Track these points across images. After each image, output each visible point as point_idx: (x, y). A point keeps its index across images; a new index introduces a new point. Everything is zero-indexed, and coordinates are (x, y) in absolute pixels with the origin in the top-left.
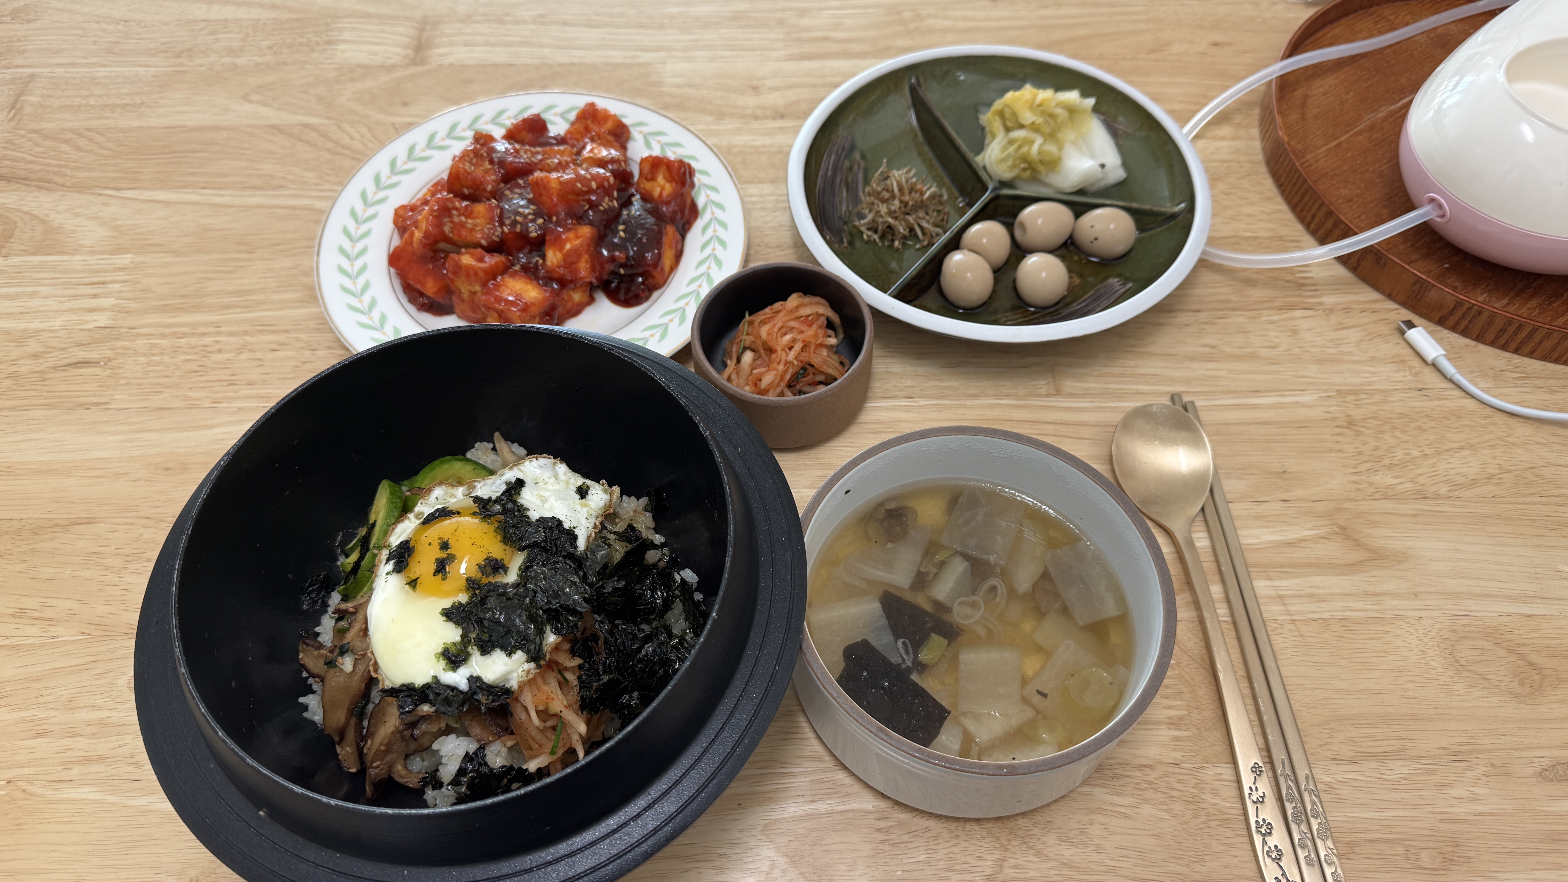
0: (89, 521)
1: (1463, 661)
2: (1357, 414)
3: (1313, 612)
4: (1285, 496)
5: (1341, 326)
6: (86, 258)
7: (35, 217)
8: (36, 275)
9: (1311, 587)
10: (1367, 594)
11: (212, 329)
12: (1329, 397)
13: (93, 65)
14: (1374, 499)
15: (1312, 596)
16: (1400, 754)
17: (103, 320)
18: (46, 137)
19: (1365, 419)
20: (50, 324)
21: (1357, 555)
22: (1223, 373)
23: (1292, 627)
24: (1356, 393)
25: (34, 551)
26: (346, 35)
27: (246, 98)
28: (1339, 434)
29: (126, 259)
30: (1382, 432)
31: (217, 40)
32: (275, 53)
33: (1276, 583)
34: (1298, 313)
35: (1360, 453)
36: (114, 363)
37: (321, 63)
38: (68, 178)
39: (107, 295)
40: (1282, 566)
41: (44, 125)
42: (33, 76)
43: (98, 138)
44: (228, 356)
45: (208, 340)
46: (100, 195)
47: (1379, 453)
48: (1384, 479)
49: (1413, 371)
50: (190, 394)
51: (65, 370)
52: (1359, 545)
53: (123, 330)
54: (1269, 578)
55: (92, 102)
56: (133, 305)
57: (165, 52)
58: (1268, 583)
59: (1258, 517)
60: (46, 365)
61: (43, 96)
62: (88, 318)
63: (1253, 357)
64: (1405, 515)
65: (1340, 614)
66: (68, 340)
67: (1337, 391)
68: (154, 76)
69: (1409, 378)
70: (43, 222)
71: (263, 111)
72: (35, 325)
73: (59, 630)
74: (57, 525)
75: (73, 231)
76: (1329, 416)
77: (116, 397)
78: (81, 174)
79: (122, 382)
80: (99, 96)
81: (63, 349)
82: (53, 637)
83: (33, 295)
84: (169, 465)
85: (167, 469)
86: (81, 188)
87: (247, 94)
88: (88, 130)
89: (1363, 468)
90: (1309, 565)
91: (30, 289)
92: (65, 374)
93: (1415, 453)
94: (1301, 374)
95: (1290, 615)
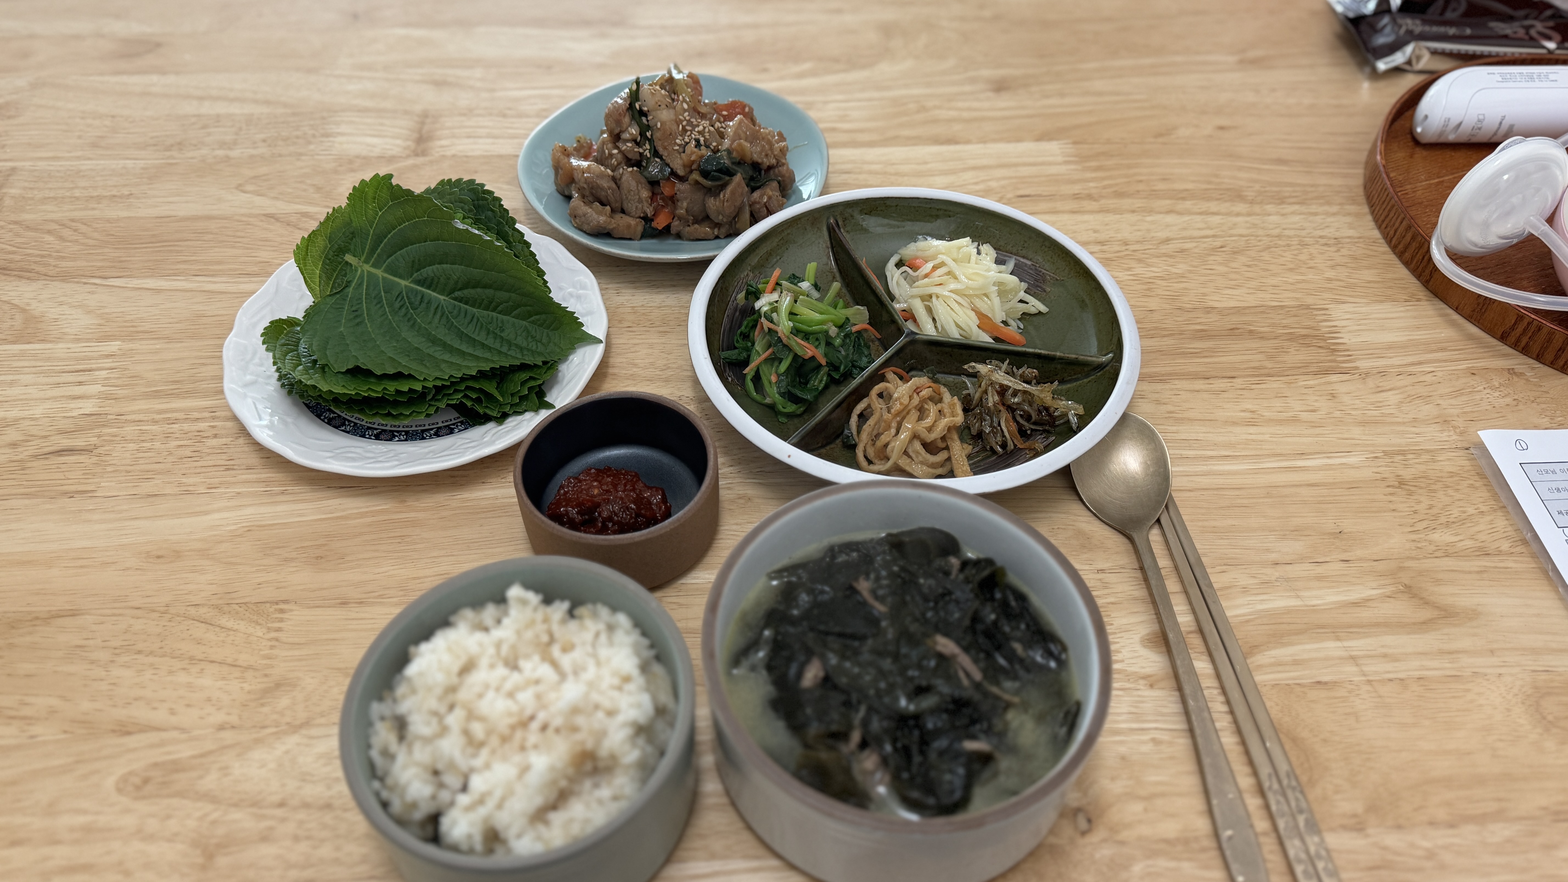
0: (74, 613)
1: (1550, 718)
2: (1407, 474)
3: (1389, 672)
4: (1344, 556)
5: (1380, 389)
6: (70, 345)
7: (16, 306)
8: (15, 364)
9: (1383, 646)
10: (1442, 652)
11: (207, 415)
12: (1376, 457)
13: (78, 158)
14: (1436, 557)
15: (1385, 656)
16: (1499, 816)
17: (88, 407)
18: (28, 228)
19: (1415, 478)
20: (31, 412)
21: (1425, 614)
22: (1267, 437)
23: (1369, 688)
24: (1402, 453)
25: (11, 646)
26: (343, 128)
27: (239, 188)
28: (1391, 494)
29: (114, 346)
30: (1434, 491)
31: (209, 134)
32: (269, 146)
33: (1346, 644)
34: (1334, 378)
35: (1415, 512)
36: (100, 450)
37: (318, 155)
38: (51, 268)
39: (94, 382)
40: (1351, 626)
41: (26, 217)
42: (14, 170)
43: (83, 228)
44: (224, 441)
45: (203, 425)
46: (85, 283)
47: (1434, 511)
48: (1442, 537)
49: (1458, 431)
50: (184, 480)
51: (47, 458)
52: (1427, 602)
53: (109, 417)
54: (1338, 639)
55: (77, 193)
56: (121, 392)
57: (155, 145)
58: (1339, 644)
59: (1319, 578)
60: (26, 453)
61: (25, 188)
62: (72, 406)
63: (1295, 420)
64: (1470, 572)
65: (1417, 674)
66: (51, 428)
67: (1383, 452)
68: (143, 169)
69: (1454, 437)
70: (24, 311)
71: (258, 200)
72: (14, 413)
73: (36, 729)
74: (37, 618)
75: (56, 320)
76: (1378, 476)
77: (102, 484)
78: (64, 264)
79: (109, 469)
80: (84, 188)
81: (45, 437)
82: (32, 737)
83: (12, 384)
84: (160, 553)
85: (159, 557)
86: (65, 277)
87: (240, 185)
88: (73, 220)
89: (1420, 526)
90: (1377, 625)
91: (10, 377)
92: (46, 462)
93: (1471, 510)
94: (1345, 436)
95: (1364, 675)
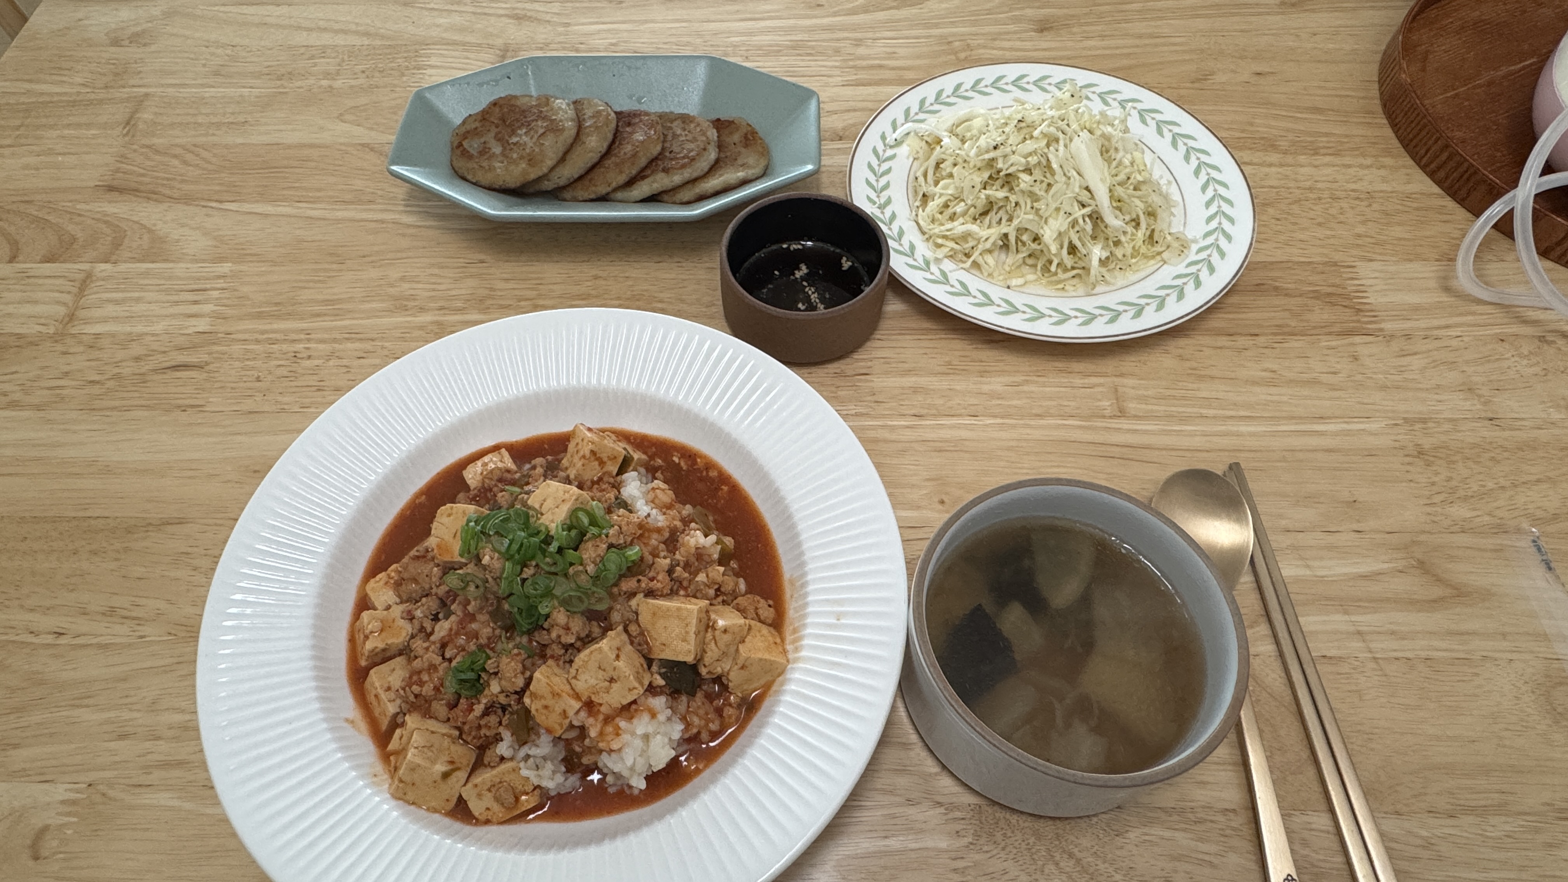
0: (181, 522)
1: (1560, 710)
2: (1427, 443)
3: (1395, 650)
4: (1356, 526)
5: (1404, 353)
6: (189, 265)
7: (144, 227)
8: (141, 282)
9: (1391, 623)
10: (1451, 633)
11: (303, 336)
12: (1396, 425)
13: (202, 86)
14: (1452, 533)
15: (1393, 633)
16: (1501, 809)
17: (202, 325)
18: (157, 152)
19: (1435, 448)
20: (153, 328)
21: (1437, 591)
22: (1285, 398)
23: (1372, 665)
24: (1424, 421)
25: (127, 550)
26: (433, 61)
27: (340, 117)
28: (1409, 464)
29: (226, 268)
30: (1454, 462)
31: (315, 65)
32: (368, 77)
33: (1353, 618)
34: (1357, 339)
35: (1433, 484)
36: (211, 367)
37: (410, 86)
38: (175, 191)
39: (206, 301)
40: (1360, 600)
41: (155, 141)
42: (147, 95)
43: (205, 154)
44: (317, 362)
45: (300, 346)
46: (204, 206)
47: (1454, 483)
48: (1459, 511)
49: (1482, 400)
50: (280, 398)
51: (165, 373)
52: (1439, 580)
53: (220, 335)
54: (1346, 613)
55: (200, 119)
56: (229, 312)
57: (268, 74)
58: (1346, 618)
59: (1330, 548)
60: (147, 367)
61: (156, 114)
62: (187, 324)
63: (1314, 382)
64: (1485, 550)
65: (1424, 654)
66: (168, 344)
67: (1404, 419)
68: (257, 97)
69: (1479, 407)
70: (150, 231)
71: (357, 131)
72: (140, 328)
73: (146, 630)
74: (150, 524)
75: (178, 241)
76: (1397, 444)
77: (211, 400)
78: (187, 187)
79: (217, 385)
80: (207, 115)
81: (164, 352)
82: (141, 637)
83: (138, 300)
84: (257, 468)
85: (255, 472)
86: (187, 200)
87: (341, 115)
88: (195, 145)
89: (1437, 499)
90: (1388, 600)
91: (136, 295)
92: (165, 376)
93: (1490, 485)
94: (1365, 401)
95: (1371, 652)
